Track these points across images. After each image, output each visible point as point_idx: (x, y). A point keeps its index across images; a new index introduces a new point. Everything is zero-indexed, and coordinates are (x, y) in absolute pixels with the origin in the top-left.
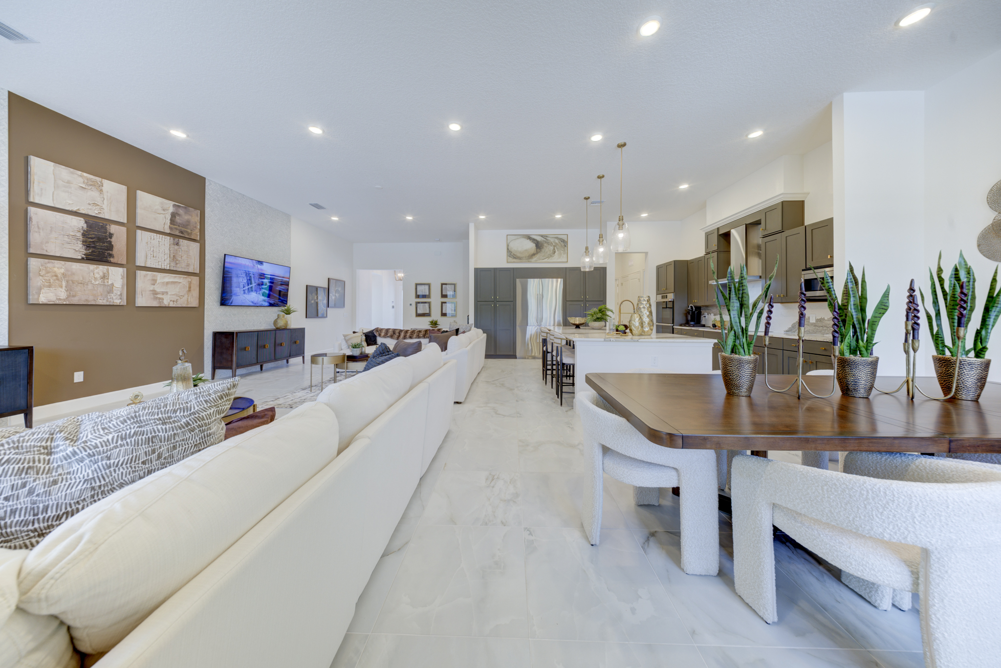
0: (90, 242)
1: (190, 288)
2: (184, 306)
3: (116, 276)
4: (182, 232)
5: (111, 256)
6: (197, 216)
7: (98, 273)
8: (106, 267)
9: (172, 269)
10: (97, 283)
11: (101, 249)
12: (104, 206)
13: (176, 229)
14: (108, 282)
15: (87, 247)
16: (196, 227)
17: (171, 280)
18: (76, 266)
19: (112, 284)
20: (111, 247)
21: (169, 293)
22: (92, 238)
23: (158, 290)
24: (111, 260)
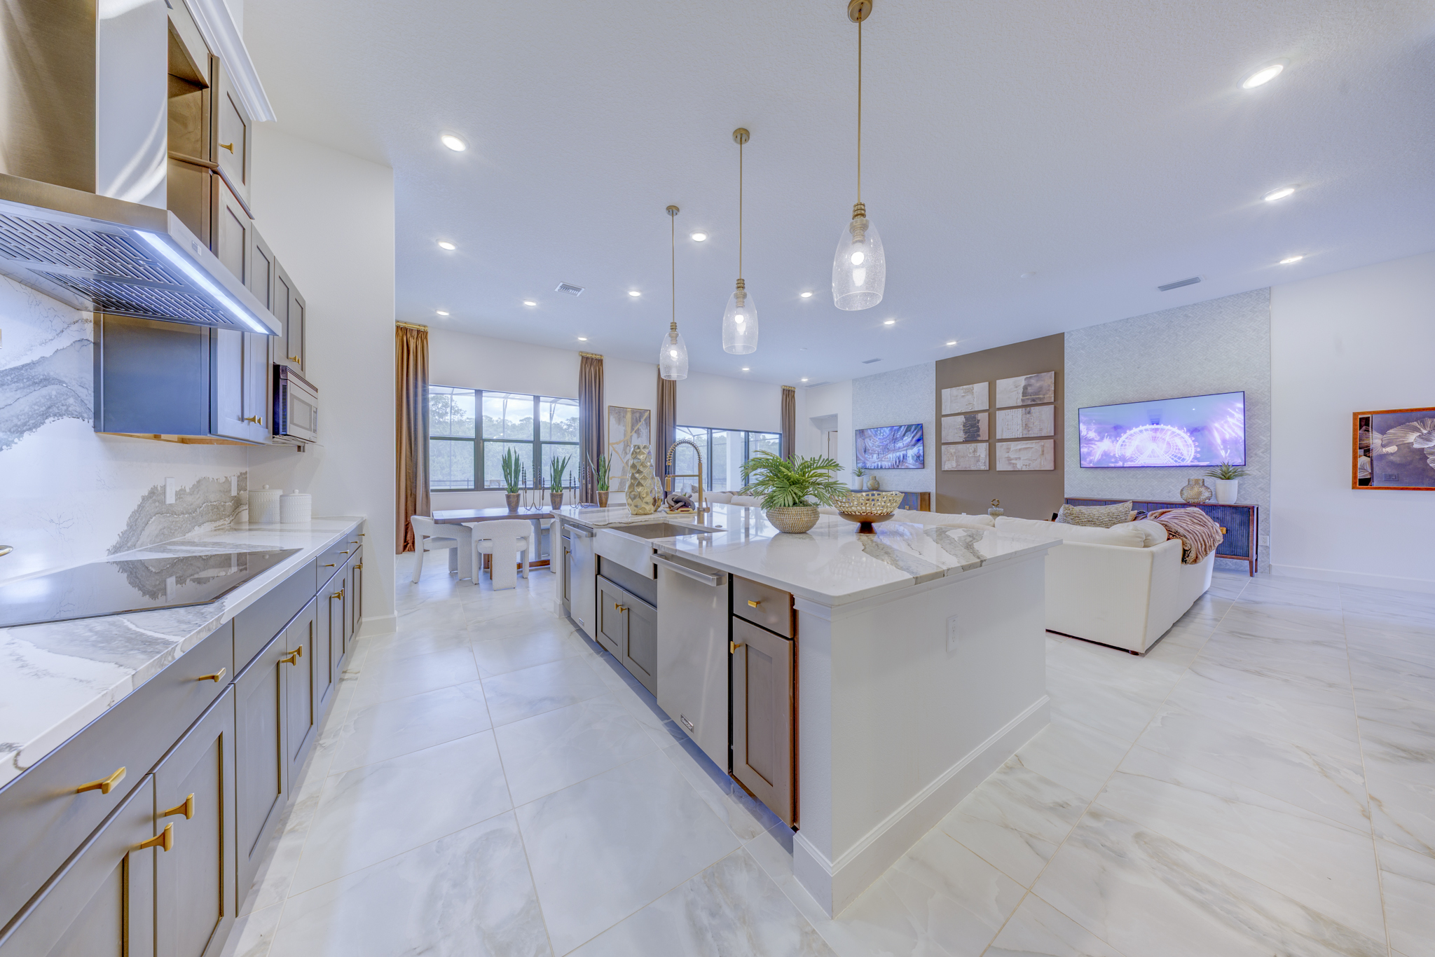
0: (967, 429)
1: (1043, 451)
2: (1037, 469)
3: (982, 449)
4: (1034, 400)
5: (979, 436)
6: (1051, 378)
7: (971, 449)
8: (975, 444)
9: (1024, 436)
10: (970, 455)
11: (972, 432)
12: (975, 403)
13: (1028, 399)
14: (976, 454)
15: (965, 433)
16: (1049, 390)
17: (1023, 447)
18: (960, 447)
19: (979, 455)
20: (978, 430)
21: (1022, 459)
22: (968, 426)
23: (1012, 457)
24: (979, 438)
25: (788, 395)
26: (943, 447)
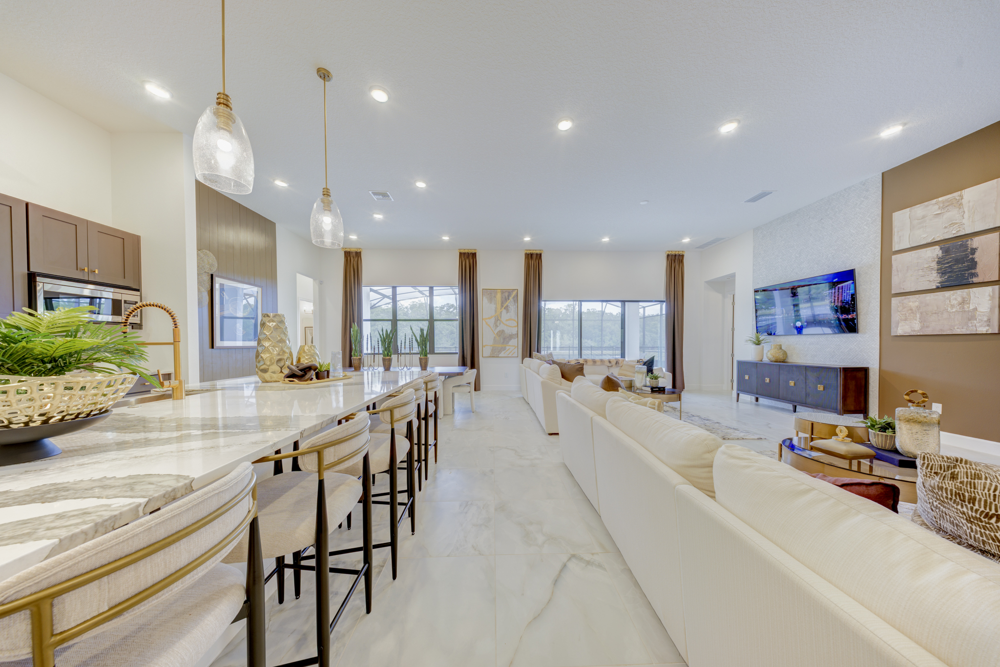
0: (946, 267)
3: (984, 298)
5: (975, 275)
7: (956, 299)
8: (966, 290)
10: (954, 310)
11: (959, 271)
12: (964, 221)
14: (969, 307)
15: (942, 273)
18: (929, 297)
19: (976, 309)
20: (973, 265)
22: (948, 263)
24: (975, 280)
25: (675, 261)
26: (895, 301)
